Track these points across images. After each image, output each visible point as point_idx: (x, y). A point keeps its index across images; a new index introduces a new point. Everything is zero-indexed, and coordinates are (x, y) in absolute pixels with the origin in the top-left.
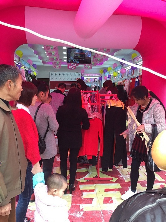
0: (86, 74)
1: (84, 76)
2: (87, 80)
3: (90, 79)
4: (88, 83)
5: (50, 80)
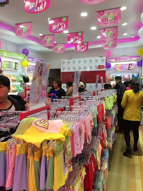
0: (114, 58)
1: (111, 62)
2: (115, 67)
3: (120, 65)
4: (117, 72)
5: (62, 71)
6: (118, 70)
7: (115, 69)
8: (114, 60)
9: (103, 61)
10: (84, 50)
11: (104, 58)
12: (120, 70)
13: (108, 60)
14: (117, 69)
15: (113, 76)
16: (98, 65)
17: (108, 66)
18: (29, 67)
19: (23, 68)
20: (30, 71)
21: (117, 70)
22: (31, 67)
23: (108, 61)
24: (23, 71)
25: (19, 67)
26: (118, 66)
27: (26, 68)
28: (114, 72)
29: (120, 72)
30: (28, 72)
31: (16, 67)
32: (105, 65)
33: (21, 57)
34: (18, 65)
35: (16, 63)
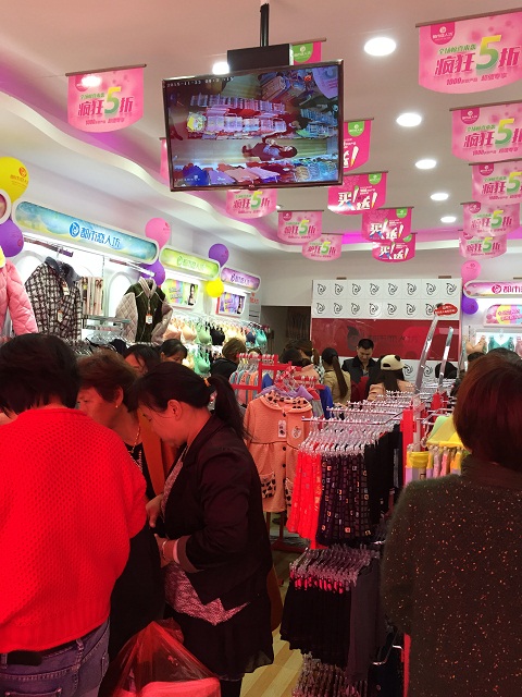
0: (488, 284)
1: (477, 295)
2: (492, 312)
3: (509, 308)
4: (497, 329)
5: (314, 314)
6: (502, 323)
7: (489, 317)
8: (488, 291)
9: (453, 290)
10: (400, 256)
11: (457, 282)
12: (508, 323)
13: (470, 289)
14: (498, 318)
15: (483, 339)
16: (434, 303)
17: (469, 307)
18: (223, 298)
19: (207, 299)
20: (223, 310)
21: (496, 322)
22: (227, 297)
23: (469, 293)
24: (207, 311)
25: (198, 296)
26: (501, 309)
27: (215, 301)
28: (486, 329)
29: (508, 329)
30: (217, 312)
31: (191, 297)
32: (457, 304)
33: (208, 268)
34: (198, 291)
35: (193, 285)
